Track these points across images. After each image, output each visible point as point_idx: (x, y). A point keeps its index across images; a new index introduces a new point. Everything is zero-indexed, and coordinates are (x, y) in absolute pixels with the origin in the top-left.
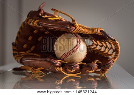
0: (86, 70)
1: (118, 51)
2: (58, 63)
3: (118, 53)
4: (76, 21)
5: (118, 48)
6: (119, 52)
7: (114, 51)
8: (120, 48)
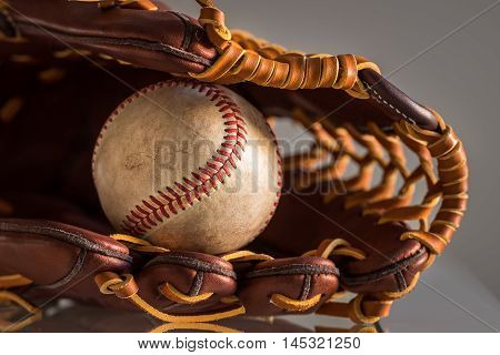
0: (270, 297)
1: (457, 189)
2: (115, 248)
3: (456, 204)
4: (221, 16)
5: (458, 174)
6: (464, 196)
7: (433, 190)
8: (466, 171)
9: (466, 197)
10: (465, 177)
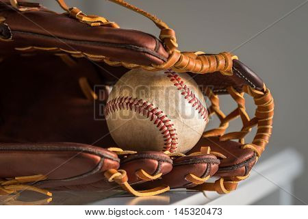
1: (266, 123)
3: (265, 130)
4: (173, 33)
8: (273, 114)
9: (271, 127)
10: (272, 118)
